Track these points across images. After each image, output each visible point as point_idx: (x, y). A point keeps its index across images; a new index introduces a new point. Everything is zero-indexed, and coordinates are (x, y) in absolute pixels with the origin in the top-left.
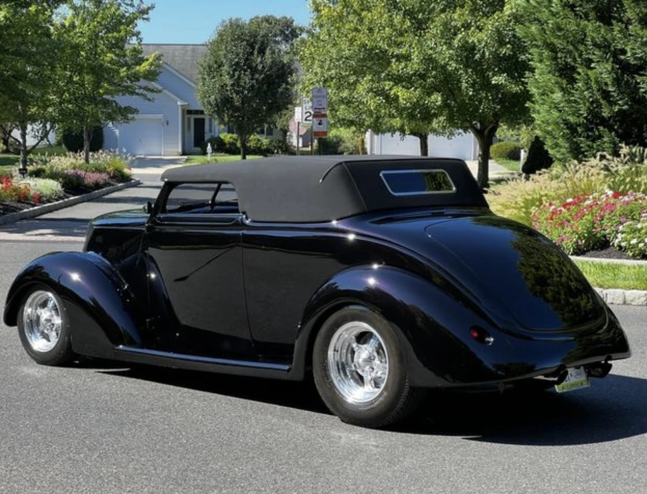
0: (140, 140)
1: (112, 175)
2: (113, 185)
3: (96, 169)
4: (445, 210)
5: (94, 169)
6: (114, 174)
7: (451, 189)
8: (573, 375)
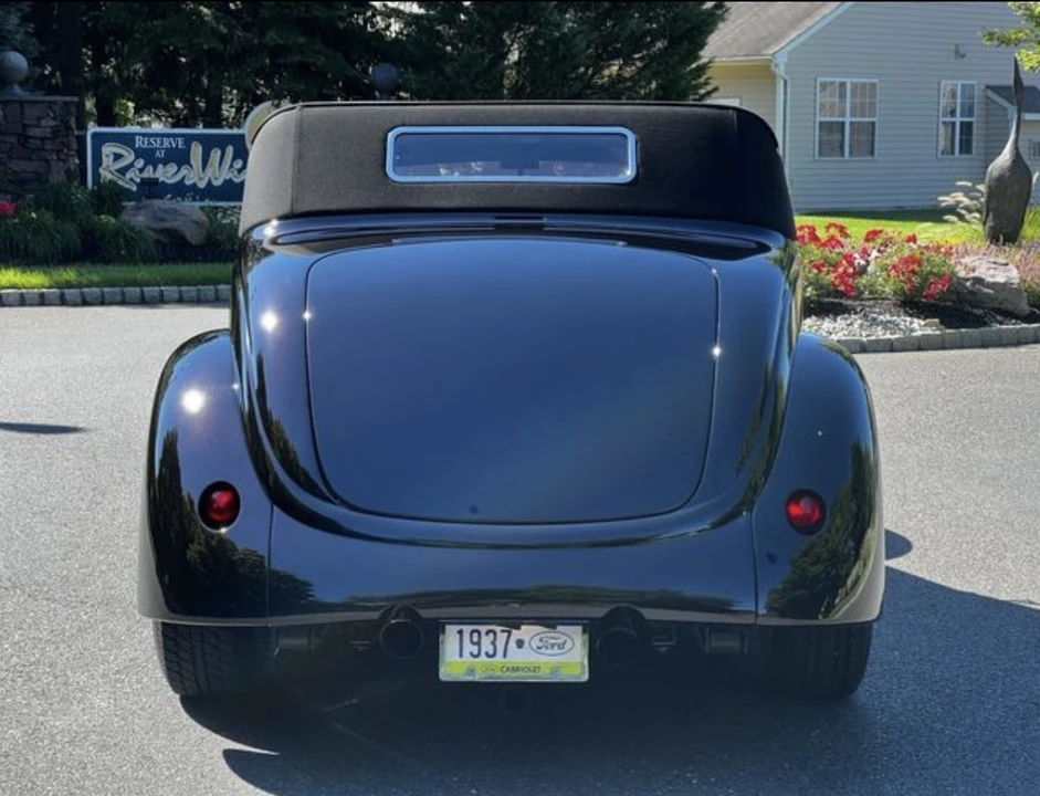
8: (526, 645)
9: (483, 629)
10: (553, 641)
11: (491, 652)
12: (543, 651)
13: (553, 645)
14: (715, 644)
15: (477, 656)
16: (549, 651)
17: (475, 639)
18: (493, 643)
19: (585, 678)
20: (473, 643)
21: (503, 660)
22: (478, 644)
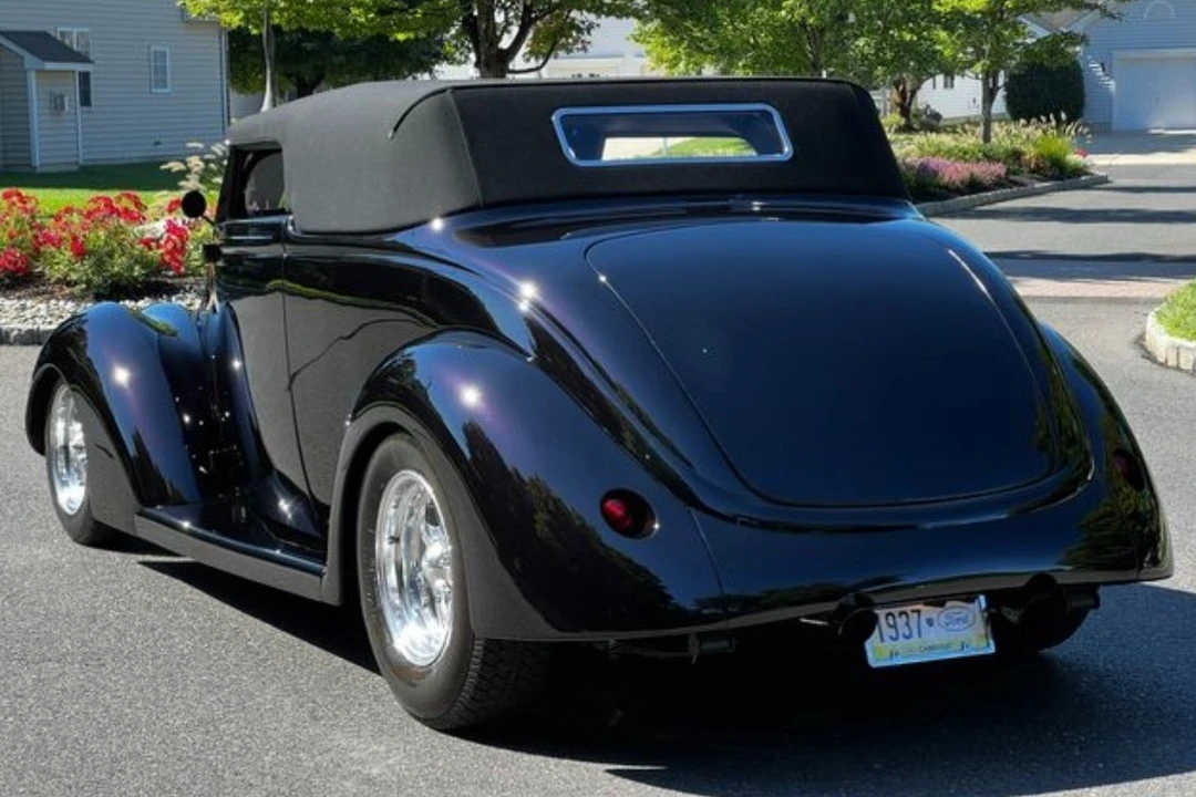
0: (1157, 100)
1: (1032, 166)
2: (1022, 185)
3: (985, 155)
4: (731, 202)
5: (980, 155)
6: (1037, 165)
7: (781, 151)
8: (935, 624)
9: (896, 611)
10: (957, 616)
11: (907, 633)
12: (951, 626)
13: (958, 620)
14: (1074, 604)
15: (896, 639)
16: (957, 627)
17: (891, 622)
18: (907, 624)
19: (992, 649)
20: (890, 626)
21: (919, 640)
22: (894, 626)
